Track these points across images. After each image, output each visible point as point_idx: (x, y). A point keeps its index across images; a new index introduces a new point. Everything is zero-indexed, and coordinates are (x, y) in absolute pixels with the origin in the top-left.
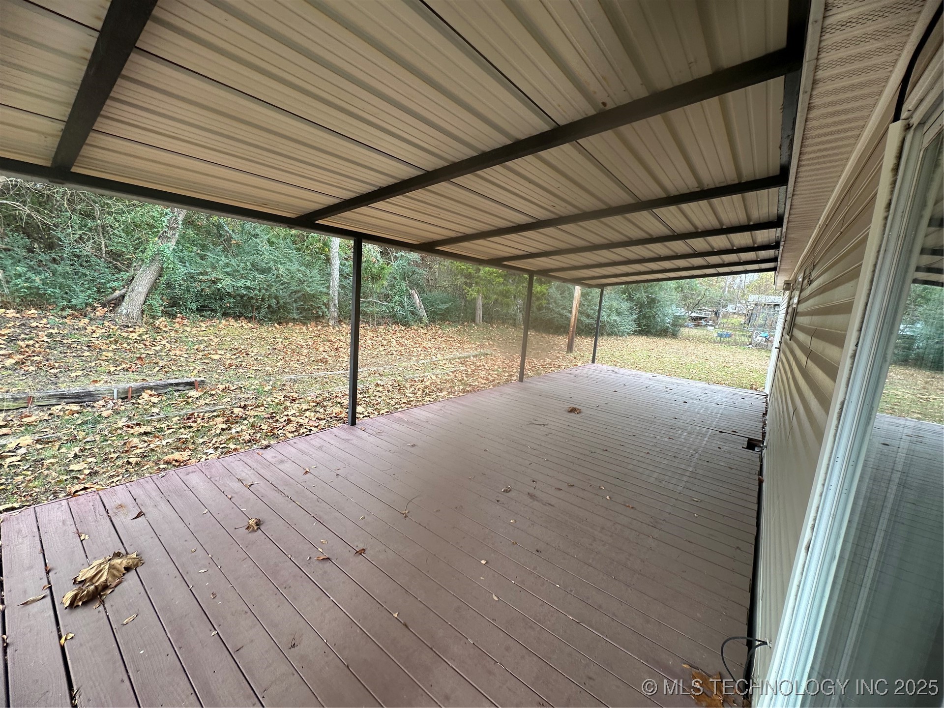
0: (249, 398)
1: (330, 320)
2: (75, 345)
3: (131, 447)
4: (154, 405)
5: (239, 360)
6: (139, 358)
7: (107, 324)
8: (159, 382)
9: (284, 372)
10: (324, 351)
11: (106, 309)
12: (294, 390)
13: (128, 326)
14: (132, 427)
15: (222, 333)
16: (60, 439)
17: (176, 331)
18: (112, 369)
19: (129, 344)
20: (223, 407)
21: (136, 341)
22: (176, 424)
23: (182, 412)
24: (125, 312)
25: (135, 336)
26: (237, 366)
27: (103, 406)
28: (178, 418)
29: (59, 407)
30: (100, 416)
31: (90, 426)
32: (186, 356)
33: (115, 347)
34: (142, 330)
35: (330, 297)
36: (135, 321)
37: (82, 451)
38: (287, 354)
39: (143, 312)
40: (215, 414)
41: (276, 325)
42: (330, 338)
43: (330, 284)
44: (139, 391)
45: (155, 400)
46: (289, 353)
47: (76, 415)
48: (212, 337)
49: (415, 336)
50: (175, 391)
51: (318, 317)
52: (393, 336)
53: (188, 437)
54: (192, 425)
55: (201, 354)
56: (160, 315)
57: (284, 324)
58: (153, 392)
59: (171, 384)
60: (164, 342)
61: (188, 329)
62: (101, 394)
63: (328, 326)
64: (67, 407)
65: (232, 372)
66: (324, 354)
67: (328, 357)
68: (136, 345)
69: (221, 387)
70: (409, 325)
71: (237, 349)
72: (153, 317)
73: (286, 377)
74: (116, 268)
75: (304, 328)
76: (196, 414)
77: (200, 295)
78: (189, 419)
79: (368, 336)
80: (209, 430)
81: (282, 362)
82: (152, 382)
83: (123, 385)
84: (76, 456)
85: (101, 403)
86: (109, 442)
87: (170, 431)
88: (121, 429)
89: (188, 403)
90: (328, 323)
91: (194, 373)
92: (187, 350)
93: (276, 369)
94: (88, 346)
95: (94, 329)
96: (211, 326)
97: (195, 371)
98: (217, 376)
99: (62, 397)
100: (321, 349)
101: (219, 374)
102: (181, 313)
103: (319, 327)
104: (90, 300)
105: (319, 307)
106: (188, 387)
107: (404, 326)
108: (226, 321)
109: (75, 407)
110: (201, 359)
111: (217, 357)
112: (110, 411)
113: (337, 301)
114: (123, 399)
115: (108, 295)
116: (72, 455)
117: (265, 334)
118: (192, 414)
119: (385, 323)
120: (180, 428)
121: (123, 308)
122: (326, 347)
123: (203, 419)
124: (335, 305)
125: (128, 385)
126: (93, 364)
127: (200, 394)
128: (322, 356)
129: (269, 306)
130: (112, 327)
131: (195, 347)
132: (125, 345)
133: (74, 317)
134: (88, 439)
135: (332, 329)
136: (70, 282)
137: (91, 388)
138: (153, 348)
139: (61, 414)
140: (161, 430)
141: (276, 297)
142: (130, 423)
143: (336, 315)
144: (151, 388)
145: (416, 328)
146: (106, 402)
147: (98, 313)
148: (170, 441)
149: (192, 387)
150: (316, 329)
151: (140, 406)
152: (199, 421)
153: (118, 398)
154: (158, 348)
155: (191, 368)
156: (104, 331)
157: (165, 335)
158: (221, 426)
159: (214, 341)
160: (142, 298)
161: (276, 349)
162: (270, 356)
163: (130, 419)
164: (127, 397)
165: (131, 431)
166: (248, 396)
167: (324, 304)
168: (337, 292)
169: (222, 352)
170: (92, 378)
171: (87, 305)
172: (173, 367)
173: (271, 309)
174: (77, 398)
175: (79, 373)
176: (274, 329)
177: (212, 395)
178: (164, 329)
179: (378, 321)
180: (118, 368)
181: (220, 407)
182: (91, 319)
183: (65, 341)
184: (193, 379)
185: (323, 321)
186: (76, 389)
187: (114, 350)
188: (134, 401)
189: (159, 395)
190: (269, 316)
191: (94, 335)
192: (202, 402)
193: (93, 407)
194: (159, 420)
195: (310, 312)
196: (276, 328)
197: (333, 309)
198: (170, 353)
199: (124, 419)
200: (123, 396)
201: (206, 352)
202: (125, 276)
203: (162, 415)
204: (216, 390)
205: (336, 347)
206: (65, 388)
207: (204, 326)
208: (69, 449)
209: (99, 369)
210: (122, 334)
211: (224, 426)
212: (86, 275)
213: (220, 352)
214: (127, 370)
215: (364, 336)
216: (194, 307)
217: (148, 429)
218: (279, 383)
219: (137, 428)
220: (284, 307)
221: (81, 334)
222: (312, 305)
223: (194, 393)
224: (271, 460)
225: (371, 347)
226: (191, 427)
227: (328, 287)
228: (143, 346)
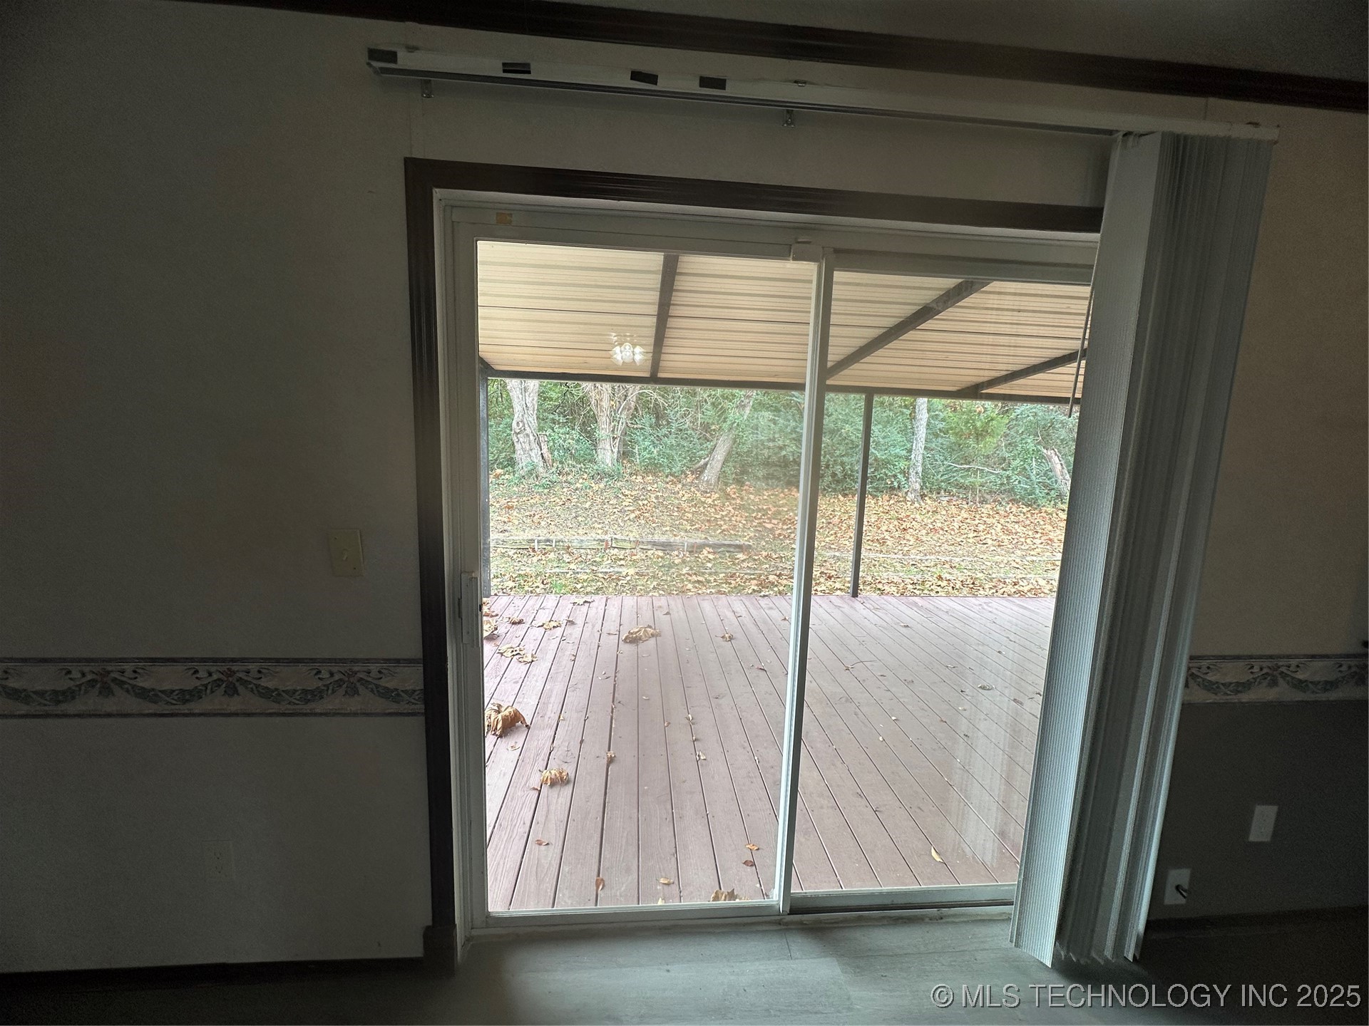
0: (786, 568)
1: (909, 493)
2: (670, 506)
3: (687, 590)
4: (710, 561)
5: (789, 531)
6: (708, 521)
7: (693, 489)
8: (716, 542)
9: (830, 548)
10: (887, 531)
11: (694, 476)
12: (834, 568)
13: (707, 493)
14: (691, 576)
15: (781, 502)
16: (648, 575)
17: (742, 499)
18: (689, 528)
19: (704, 508)
20: (761, 572)
21: (710, 506)
22: (721, 579)
23: (728, 571)
24: (706, 479)
25: (710, 501)
26: (785, 536)
27: (677, 556)
28: (724, 575)
29: (652, 552)
30: (673, 562)
31: (667, 569)
32: (745, 522)
33: (694, 510)
34: (717, 495)
35: (911, 462)
36: (712, 487)
37: (658, 585)
38: (841, 529)
39: (719, 481)
40: (752, 577)
41: (840, 496)
42: (900, 516)
43: (912, 446)
44: (702, 546)
45: (711, 556)
46: (843, 529)
47: (660, 559)
48: (770, 506)
49: (1042, 523)
50: (728, 552)
51: (892, 488)
52: (1002, 521)
53: (727, 591)
54: (733, 582)
55: (757, 521)
56: (731, 482)
57: (850, 496)
58: (711, 550)
59: (725, 545)
60: (730, 508)
61: (752, 497)
62: (677, 545)
63: (905, 501)
64: (656, 553)
65: (779, 541)
66: (886, 533)
67: (889, 538)
68: (709, 509)
69: (764, 553)
70: (1038, 505)
71: (790, 520)
72: (726, 484)
73: (831, 553)
74: (706, 438)
75: (873, 502)
76: (737, 574)
77: (768, 462)
78: (731, 577)
79: (959, 518)
80: (744, 589)
81: (832, 538)
82: (711, 541)
83: (692, 541)
84: (654, 588)
85: (676, 553)
86: (674, 583)
87: (715, 584)
88: (684, 575)
89: (734, 564)
90: (905, 497)
91: (746, 539)
92: (746, 517)
93: (823, 544)
94: (678, 508)
95: (684, 493)
96: (772, 495)
97: (748, 537)
98: (764, 544)
99: (654, 544)
100: (884, 528)
101: (767, 542)
102: (749, 481)
103: (892, 502)
104: (685, 468)
105: (895, 476)
106: (737, 550)
107: (1028, 506)
108: (789, 490)
109: (661, 554)
110: (756, 526)
111: (769, 526)
112: (680, 560)
113: (920, 469)
114: (690, 552)
115: (696, 464)
116: (652, 587)
117: (825, 506)
118: (735, 574)
119: (994, 501)
120: (722, 583)
121: (706, 475)
122: (891, 526)
123: (741, 579)
124: (917, 473)
125: (695, 541)
126: (677, 522)
127: (745, 557)
128: (883, 536)
129: (834, 475)
130: (696, 492)
131: (754, 515)
132: (701, 509)
133: (674, 483)
134: (663, 578)
135: (908, 505)
136: (673, 453)
137: (672, 540)
138: (721, 513)
139: (652, 557)
140: (709, 582)
141: (842, 464)
142: (690, 572)
143: (918, 487)
144: (709, 546)
145: (1050, 510)
146: (680, 553)
147: (688, 480)
148: (713, 591)
149: (740, 550)
150: (887, 503)
151: (700, 560)
152: (738, 580)
153: (687, 551)
154: (724, 513)
155: (746, 534)
156: (690, 495)
157: (734, 502)
158: (753, 587)
159: (771, 510)
160: (720, 466)
161: (830, 523)
162: (821, 530)
163: (691, 569)
164: (693, 551)
165: (690, 578)
166: (786, 566)
167: (903, 472)
168: (921, 457)
169: (775, 522)
170: (675, 533)
171: (683, 472)
172: (731, 531)
173: (836, 478)
174: (663, 547)
175: (668, 528)
176: (836, 501)
177: (755, 560)
178: (733, 496)
179: (984, 497)
180: (693, 528)
181: (759, 572)
182: (683, 485)
183: (665, 503)
184: (742, 543)
185: (900, 494)
186: (663, 539)
187: (693, 513)
188: (697, 555)
189: (714, 553)
190: (833, 486)
191: (683, 499)
192: (745, 565)
193: (671, 555)
194: (710, 574)
195: (884, 482)
196: (839, 500)
197: (913, 478)
198: (733, 519)
199: (688, 568)
200: (690, 550)
201: (762, 520)
202: (710, 445)
203: (713, 570)
204: (760, 556)
205: (904, 526)
206: (656, 538)
207: (767, 494)
208: (652, 582)
209: (681, 527)
210: (702, 499)
211: (756, 588)
212: (684, 447)
213: (773, 521)
214: (698, 530)
215: (953, 517)
216: (760, 474)
217: (700, 578)
218: (821, 558)
219: (694, 577)
220: (851, 475)
221: (675, 498)
222: (886, 475)
223: (741, 556)
224: (762, 605)
225: (957, 531)
226: (730, 584)
227: (910, 451)
228: (713, 510)
